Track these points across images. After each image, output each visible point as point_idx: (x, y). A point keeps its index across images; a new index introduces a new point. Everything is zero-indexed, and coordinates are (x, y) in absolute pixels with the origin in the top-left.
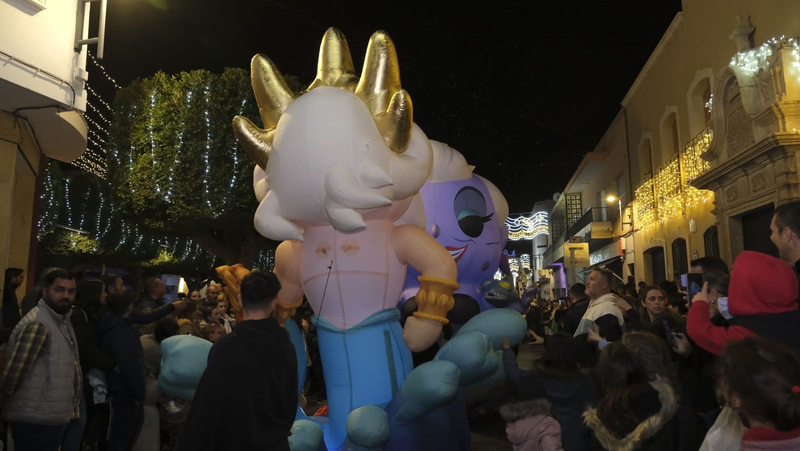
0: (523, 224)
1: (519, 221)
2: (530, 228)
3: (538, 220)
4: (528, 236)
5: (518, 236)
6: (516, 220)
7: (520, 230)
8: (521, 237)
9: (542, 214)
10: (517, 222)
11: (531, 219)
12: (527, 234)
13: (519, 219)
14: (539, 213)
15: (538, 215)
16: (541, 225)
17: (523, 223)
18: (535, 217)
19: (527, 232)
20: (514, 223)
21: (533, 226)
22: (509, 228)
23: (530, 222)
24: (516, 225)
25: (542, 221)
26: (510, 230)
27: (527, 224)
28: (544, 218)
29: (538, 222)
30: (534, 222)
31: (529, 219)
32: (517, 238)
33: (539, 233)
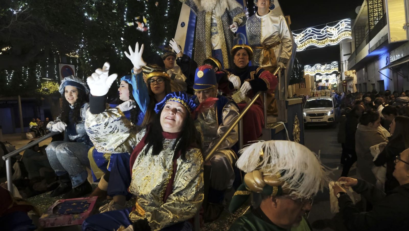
0: (328, 33)
1: (325, 31)
2: (334, 35)
3: (342, 27)
4: (333, 43)
5: (324, 43)
6: (322, 30)
7: (326, 38)
8: (326, 44)
9: (345, 21)
10: (323, 32)
11: (336, 28)
12: (331, 41)
13: (325, 29)
14: (342, 20)
15: (341, 23)
16: (344, 31)
17: (328, 31)
18: (339, 25)
19: (332, 39)
20: (321, 32)
21: (337, 33)
22: (316, 37)
23: (334, 30)
24: (322, 35)
25: (346, 28)
26: (317, 39)
27: (331, 33)
28: (347, 24)
29: (342, 29)
30: (338, 29)
31: (333, 27)
32: (323, 45)
33: (343, 38)
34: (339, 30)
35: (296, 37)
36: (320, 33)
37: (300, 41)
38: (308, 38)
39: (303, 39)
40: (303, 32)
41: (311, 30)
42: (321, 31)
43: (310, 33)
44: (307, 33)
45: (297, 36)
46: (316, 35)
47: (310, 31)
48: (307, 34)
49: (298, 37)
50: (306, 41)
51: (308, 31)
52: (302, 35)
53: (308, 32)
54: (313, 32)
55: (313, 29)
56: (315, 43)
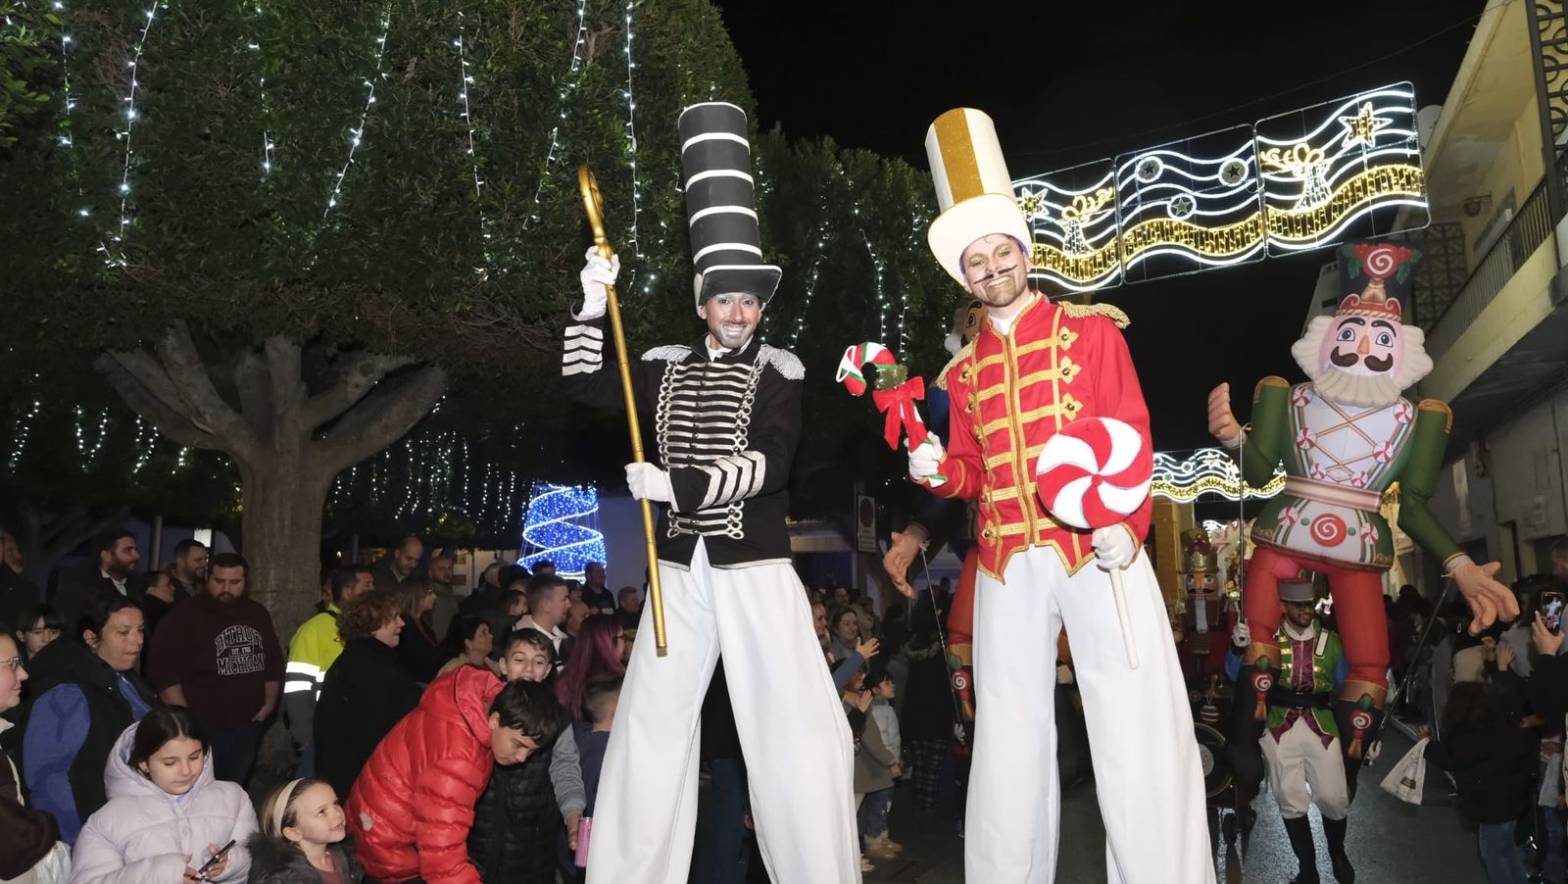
0: (1266, 175)
1: (1245, 164)
2: (1307, 186)
3: (1360, 140)
4: (1299, 237)
5: (1243, 241)
6: (1229, 160)
7: (1254, 207)
8: (1257, 244)
9: (1378, 103)
10: (1233, 172)
11: (1315, 143)
12: (1290, 225)
13: (1245, 156)
14: (1358, 98)
15: (1353, 111)
16: (1372, 163)
17: (1266, 168)
18: (1336, 127)
19: (1292, 213)
20: (1219, 176)
21: (1328, 177)
22: (1189, 208)
23: (1309, 157)
24: (1228, 189)
25: (1382, 141)
26: (1196, 219)
27: (1289, 174)
28: (1389, 121)
29: (1358, 147)
30: (1329, 153)
31: (1301, 143)
32: (1237, 251)
33: (1366, 205)
34: (1339, 155)
35: (1069, 208)
36: (1217, 182)
37: (1090, 232)
38: (1139, 209)
39: (1111, 220)
40: (1111, 174)
41: (1159, 162)
42: (1221, 170)
43: (1152, 183)
44: (1133, 181)
45: (1075, 202)
46: (1191, 195)
47: (1149, 169)
48: (1131, 188)
49: (1079, 206)
50: (1129, 232)
51: (1138, 168)
52: (1106, 195)
53: (1141, 174)
54: (1168, 176)
55: (1166, 159)
56: (1186, 242)
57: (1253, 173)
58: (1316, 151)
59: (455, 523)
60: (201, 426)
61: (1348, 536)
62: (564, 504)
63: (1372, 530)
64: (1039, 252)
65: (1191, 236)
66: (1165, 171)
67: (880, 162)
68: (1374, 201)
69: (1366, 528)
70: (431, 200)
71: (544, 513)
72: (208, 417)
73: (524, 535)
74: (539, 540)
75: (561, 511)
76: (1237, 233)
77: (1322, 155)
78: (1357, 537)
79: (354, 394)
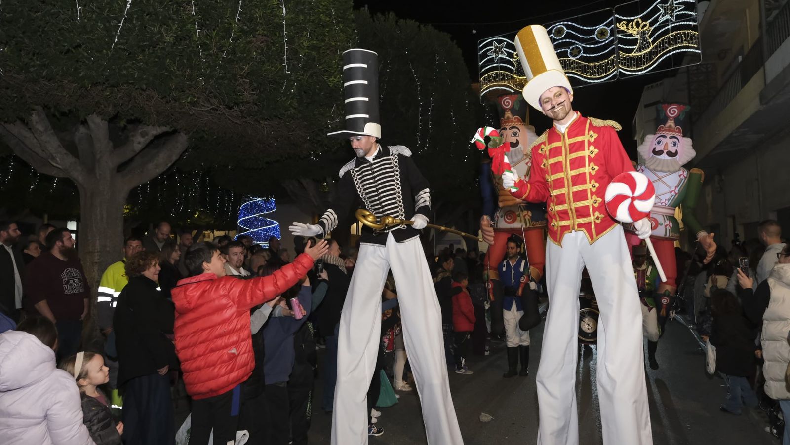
0: (619, 36)
1: (609, 29)
2: (640, 41)
3: (668, 17)
4: (635, 68)
5: (606, 70)
6: (600, 27)
8: (613, 72)
10: (602, 33)
11: (644, 19)
12: (629, 62)
13: (608, 25)
16: (673, 29)
17: (619, 32)
18: (656, 10)
19: (631, 55)
20: (595, 36)
21: (650, 37)
22: (579, 53)
23: (641, 26)
24: (599, 42)
25: (679, 17)
26: (581, 58)
27: (631, 35)
28: (683, 7)
29: (667, 21)
30: (651, 24)
31: (637, 18)
32: (603, 75)
33: (670, 51)
34: (656, 25)
41: (564, 28)
42: (596, 32)
43: (561, 39)
46: (580, 46)
51: (553, 31)
53: (555, 35)
54: (569, 35)
55: (568, 26)
56: (577, 71)
57: (612, 34)
58: (645, 23)
59: (203, 217)
60: (55, 164)
61: (659, 226)
62: (258, 207)
63: (669, 223)
64: (502, 76)
65: (580, 67)
66: (567, 32)
67: (419, 26)
68: (674, 50)
69: (667, 222)
70: (172, 39)
71: (248, 211)
72: (58, 159)
73: (238, 223)
74: (245, 226)
75: (257, 210)
76: (603, 66)
77: (648, 25)
78: (663, 226)
79: (138, 147)
